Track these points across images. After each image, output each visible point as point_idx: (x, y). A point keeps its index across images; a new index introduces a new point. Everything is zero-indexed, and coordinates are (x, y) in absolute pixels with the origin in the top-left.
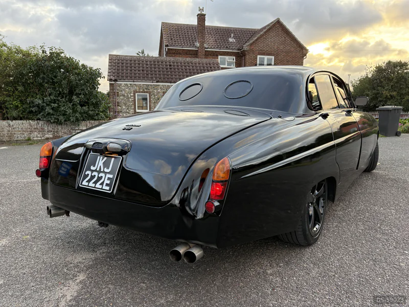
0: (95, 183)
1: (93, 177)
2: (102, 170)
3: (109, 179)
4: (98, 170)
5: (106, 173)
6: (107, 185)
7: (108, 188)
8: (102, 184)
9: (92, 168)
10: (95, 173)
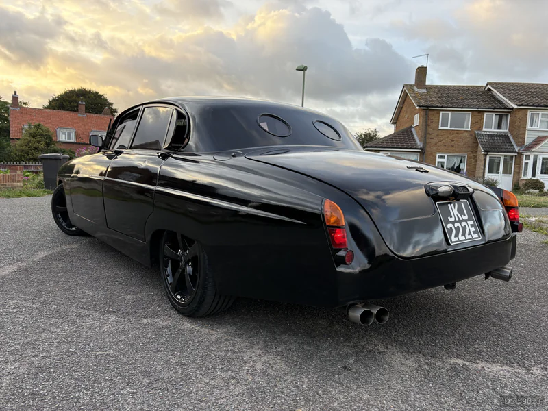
0: (464, 234)
1: (457, 229)
2: (461, 219)
3: (472, 226)
4: (457, 219)
5: (466, 221)
6: (474, 233)
7: (476, 236)
8: (470, 234)
9: (451, 219)
10: (457, 225)
